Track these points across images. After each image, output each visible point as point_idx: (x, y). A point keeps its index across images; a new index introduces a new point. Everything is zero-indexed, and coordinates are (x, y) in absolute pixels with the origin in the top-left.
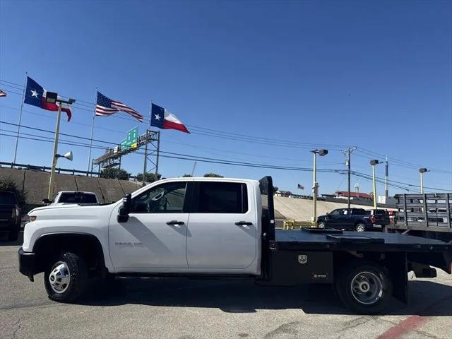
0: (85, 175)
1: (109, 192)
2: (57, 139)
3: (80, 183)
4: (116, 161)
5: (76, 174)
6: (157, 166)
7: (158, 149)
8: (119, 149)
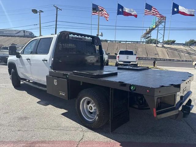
0: (131, 42)
1: (139, 50)
2: (98, 28)
3: (128, 46)
4: (149, 35)
5: (127, 42)
6: (164, 36)
7: (165, 27)
8: (149, 29)
